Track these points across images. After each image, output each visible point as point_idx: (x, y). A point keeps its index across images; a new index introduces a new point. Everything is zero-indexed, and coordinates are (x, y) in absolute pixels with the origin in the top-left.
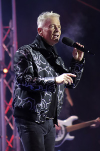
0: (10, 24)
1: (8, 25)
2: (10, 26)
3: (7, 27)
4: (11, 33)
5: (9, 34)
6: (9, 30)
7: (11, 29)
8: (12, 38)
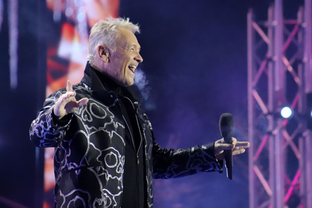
0: (300, 15)
1: (295, 17)
2: (299, 20)
3: (291, 22)
4: (300, 35)
5: (296, 36)
6: (296, 28)
7: (300, 27)
8: (303, 45)
